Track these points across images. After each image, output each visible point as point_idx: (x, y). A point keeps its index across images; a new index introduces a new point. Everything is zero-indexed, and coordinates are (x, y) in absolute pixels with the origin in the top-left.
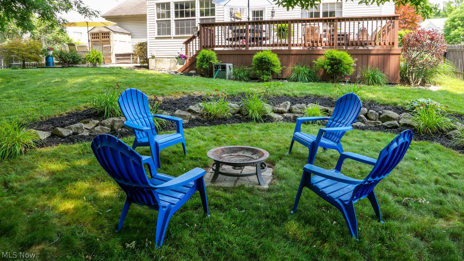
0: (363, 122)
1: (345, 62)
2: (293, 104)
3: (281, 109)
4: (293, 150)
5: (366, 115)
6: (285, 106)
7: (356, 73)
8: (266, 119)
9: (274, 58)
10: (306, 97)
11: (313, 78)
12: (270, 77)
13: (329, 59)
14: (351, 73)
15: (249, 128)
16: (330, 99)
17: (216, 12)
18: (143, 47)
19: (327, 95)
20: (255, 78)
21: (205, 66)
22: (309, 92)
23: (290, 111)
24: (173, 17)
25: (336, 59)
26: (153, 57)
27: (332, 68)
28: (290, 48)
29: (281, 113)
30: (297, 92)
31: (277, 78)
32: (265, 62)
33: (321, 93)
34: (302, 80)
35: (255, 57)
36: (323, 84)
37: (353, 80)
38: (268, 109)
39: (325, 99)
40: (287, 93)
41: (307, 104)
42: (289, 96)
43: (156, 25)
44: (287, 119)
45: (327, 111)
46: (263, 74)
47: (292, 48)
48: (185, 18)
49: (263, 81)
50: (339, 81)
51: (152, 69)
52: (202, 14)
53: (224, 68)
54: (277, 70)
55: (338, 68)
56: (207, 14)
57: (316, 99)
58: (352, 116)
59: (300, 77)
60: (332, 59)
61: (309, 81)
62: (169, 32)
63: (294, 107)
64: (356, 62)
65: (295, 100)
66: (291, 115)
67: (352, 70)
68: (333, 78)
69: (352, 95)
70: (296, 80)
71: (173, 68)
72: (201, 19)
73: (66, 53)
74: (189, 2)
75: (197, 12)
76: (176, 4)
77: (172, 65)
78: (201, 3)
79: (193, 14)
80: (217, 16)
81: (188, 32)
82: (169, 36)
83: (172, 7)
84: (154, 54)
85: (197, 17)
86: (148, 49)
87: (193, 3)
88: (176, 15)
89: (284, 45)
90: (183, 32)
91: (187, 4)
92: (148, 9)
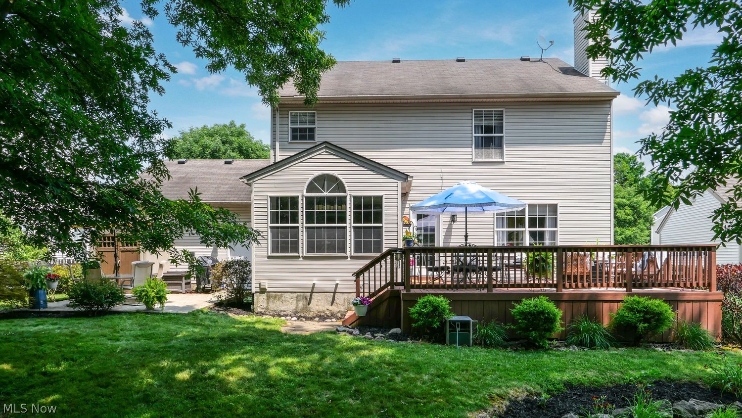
11: (611, 341)
13: (640, 312)
17: (384, 217)
24: (302, 224)
25: (653, 313)
26: (263, 291)
27: (649, 326)
28: (560, 290)
35: (521, 308)
43: (270, 234)
48: (326, 225)
52: (357, 219)
53: (465, 326)
55: (657, 326)
56: (367, 220)
59: (598, 341)
60: (648, 313)
62: (295, 248)
71: (303, 310)
72: (355, 228)
73: (100, 288)
74: (334, 197)
75: (350, 216)
76: (310, 202)
77: (301, 305)
78: (357, 199)
79: (343, 219)
80: (385, 225)
81: (331, 248)
82: (295, 254)
83: (302, 204)
84: (266, 284)
85: (350, 223)
86: (253, 275)
87: (342, 201)
88: (309, 219)
89: (551, 286)
90: (320, 249)
91: (331, 201)
92: (253, 206)
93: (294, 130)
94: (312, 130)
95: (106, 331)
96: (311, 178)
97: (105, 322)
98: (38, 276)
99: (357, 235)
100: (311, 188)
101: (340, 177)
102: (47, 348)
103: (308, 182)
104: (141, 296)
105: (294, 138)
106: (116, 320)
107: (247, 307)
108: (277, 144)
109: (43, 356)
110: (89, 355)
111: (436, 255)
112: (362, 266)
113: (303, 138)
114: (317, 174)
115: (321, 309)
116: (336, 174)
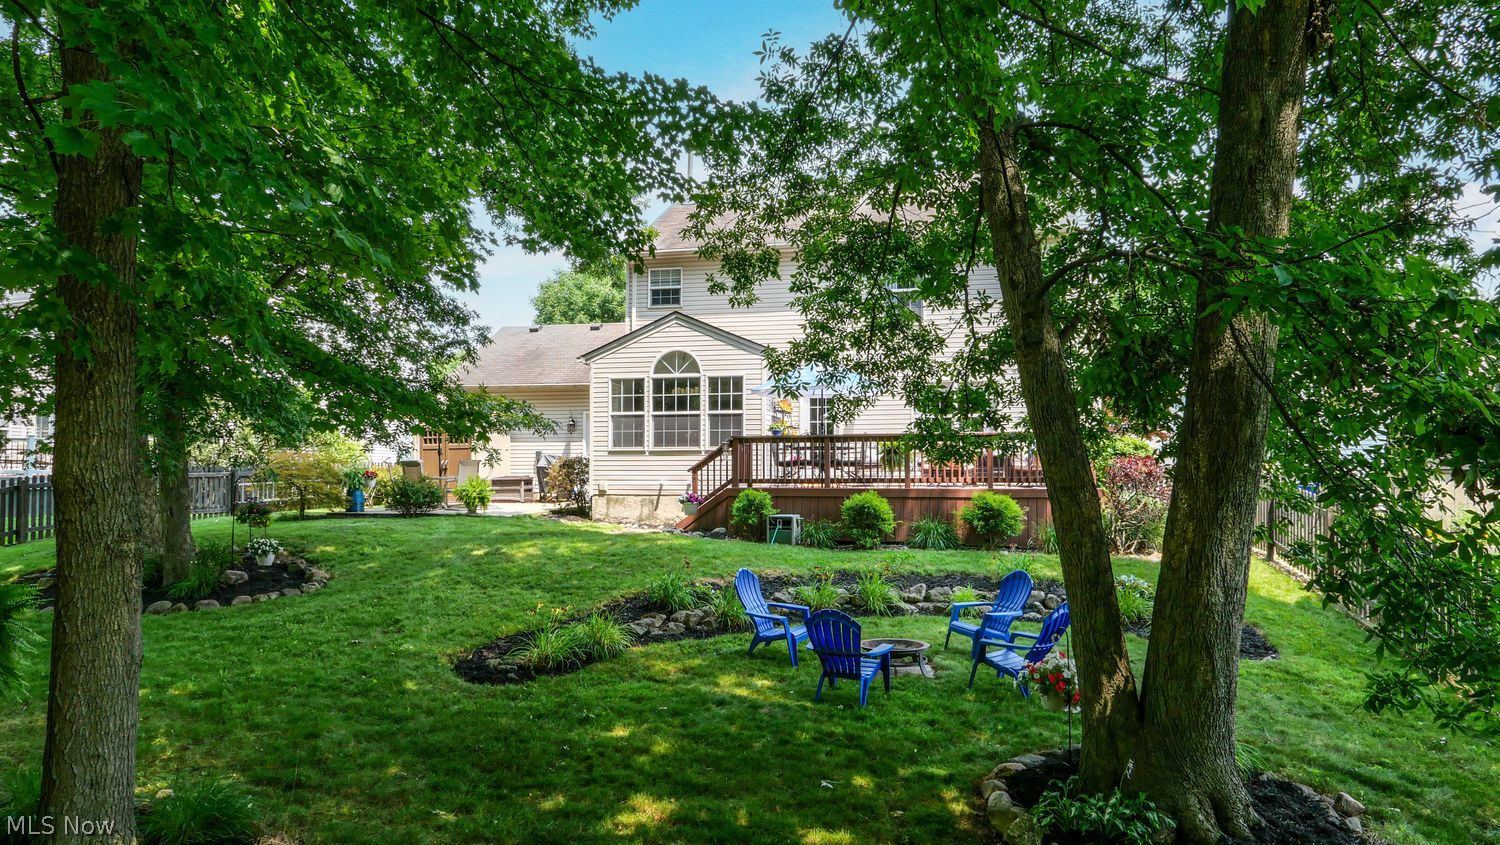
0: (1039, 612)
1: (1008, 514)
2: (929, 588)
3: (913, 595)
4: (950, 645)
5: (1043, 602)
6: (917, 591)
7: (1027, 533)
8: (896, 611)
9: (884, 507)
10: (947, 577)
11: (951, 543)
12: (877, 541)
13: (980, 508)
14: (1019, 533)
15: (876, 625)
16: (987, 579)
17: (744, 402)
18: (575, 470)
19: (981, 572)
20: (844, 542)
21: (753, 520)
22: (951, 568)
23: (927, 599)
24: (648, 411)
25: (992, 509)
26: (602, 493)
27: (987, 524)
28: (907, 485)
29: (913, 602)
30: (931, 569)
31: (888, 542)
32: (868, 514)
33: (971, 569)
34: (934, 546)
35: (848, 503)
36: (973, 553)
37: (1022, 546)
38: (893, 594)
39: (978, 579)
40: (914, 569)
41: (952, 587)
42: (918, 574)
43: (611, 424)
44: (923, 611)
45: (984, 597)
46: (865, 535)
47: (912, 486)
48: (676, 413)
49: (863, 548)
50: (998, 547)
51: (599, 520)
52: (713, 405)
53: (787, 523)
54: (888, 528)
55: (997, 525)
56: (725, 405)
57: (964, 579)
58: (1021, 600)
59: (930, 542)
60: (987, 510)
61: (947, 547)
62: (640, 441)
63: (932, 592)
64: (1027, 514)
65: (931, 581)
66: (930, 605)
67: (1022, 527)
68: (988, 541)
69: (1021, 573)
70: (923, 546)
71: (648, 518)
72: (710, 415)
73: (418, 486)
74: (685, 379)
75: (704, 402)
76: (657, 383)
77: (646, 511)
78: (713, 382)
79: (695, 405)
80: (746, 411)
81: (683, 441)
82: (639, 449)
83: (649, 388)
84: (605, 486)
85: (705, 410)
86: (591, 476)
87: (695, 383)
88: (657, 405)
89: (897, 481)
90: (670, 442)
91: (682, 383)
92: (592, 390)
93: (655, 293)
94: (677, 292)
95: (423, 530)
96: (659, 356)
97: (420, 522)
98: (356, 474)
99: (713, 425)
100: (659, 368)
101: (693, 354)
102: (365, 538)
103: (655, 361)
104: (463, 497)
105: (655, 302)
106: (434, 520)
107: (583, 512)
108: (634, 310)
109: (361, 543)
110: (401, 543)
111: (754, 446)
112: (694, 463)
113: (666, 301)
114: (666, 351)
115: (670, 516)
116: (687, 350)
